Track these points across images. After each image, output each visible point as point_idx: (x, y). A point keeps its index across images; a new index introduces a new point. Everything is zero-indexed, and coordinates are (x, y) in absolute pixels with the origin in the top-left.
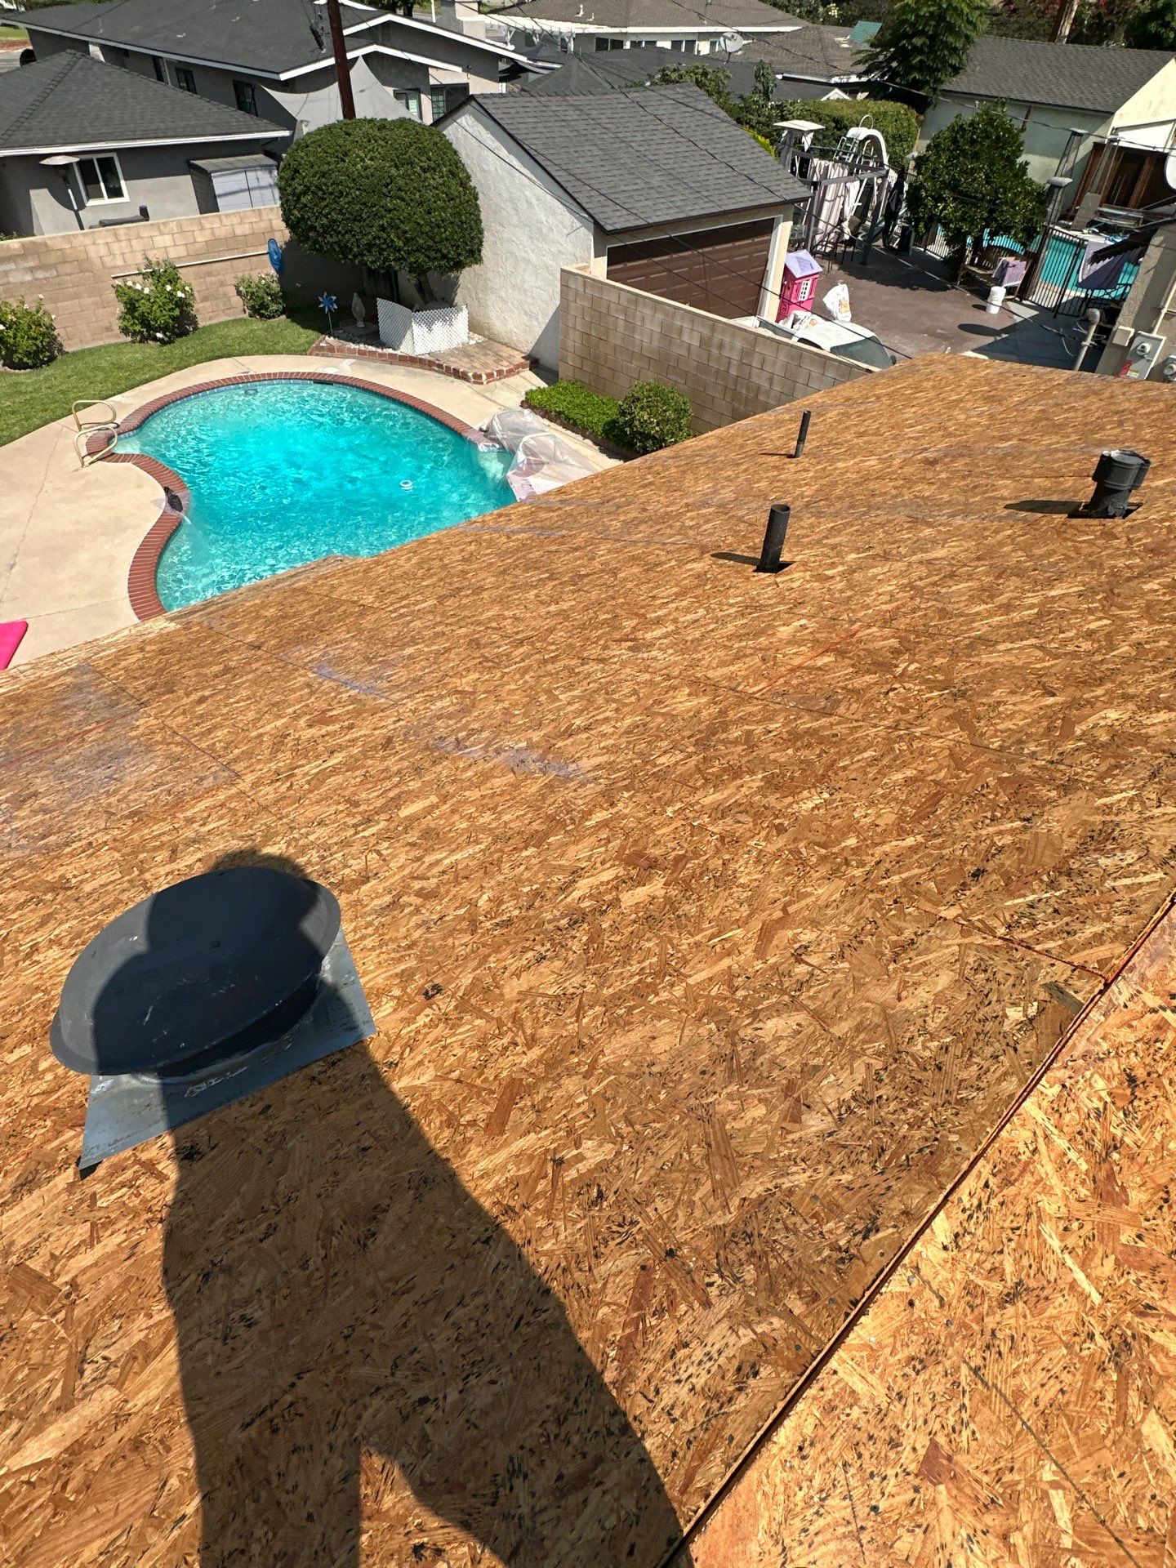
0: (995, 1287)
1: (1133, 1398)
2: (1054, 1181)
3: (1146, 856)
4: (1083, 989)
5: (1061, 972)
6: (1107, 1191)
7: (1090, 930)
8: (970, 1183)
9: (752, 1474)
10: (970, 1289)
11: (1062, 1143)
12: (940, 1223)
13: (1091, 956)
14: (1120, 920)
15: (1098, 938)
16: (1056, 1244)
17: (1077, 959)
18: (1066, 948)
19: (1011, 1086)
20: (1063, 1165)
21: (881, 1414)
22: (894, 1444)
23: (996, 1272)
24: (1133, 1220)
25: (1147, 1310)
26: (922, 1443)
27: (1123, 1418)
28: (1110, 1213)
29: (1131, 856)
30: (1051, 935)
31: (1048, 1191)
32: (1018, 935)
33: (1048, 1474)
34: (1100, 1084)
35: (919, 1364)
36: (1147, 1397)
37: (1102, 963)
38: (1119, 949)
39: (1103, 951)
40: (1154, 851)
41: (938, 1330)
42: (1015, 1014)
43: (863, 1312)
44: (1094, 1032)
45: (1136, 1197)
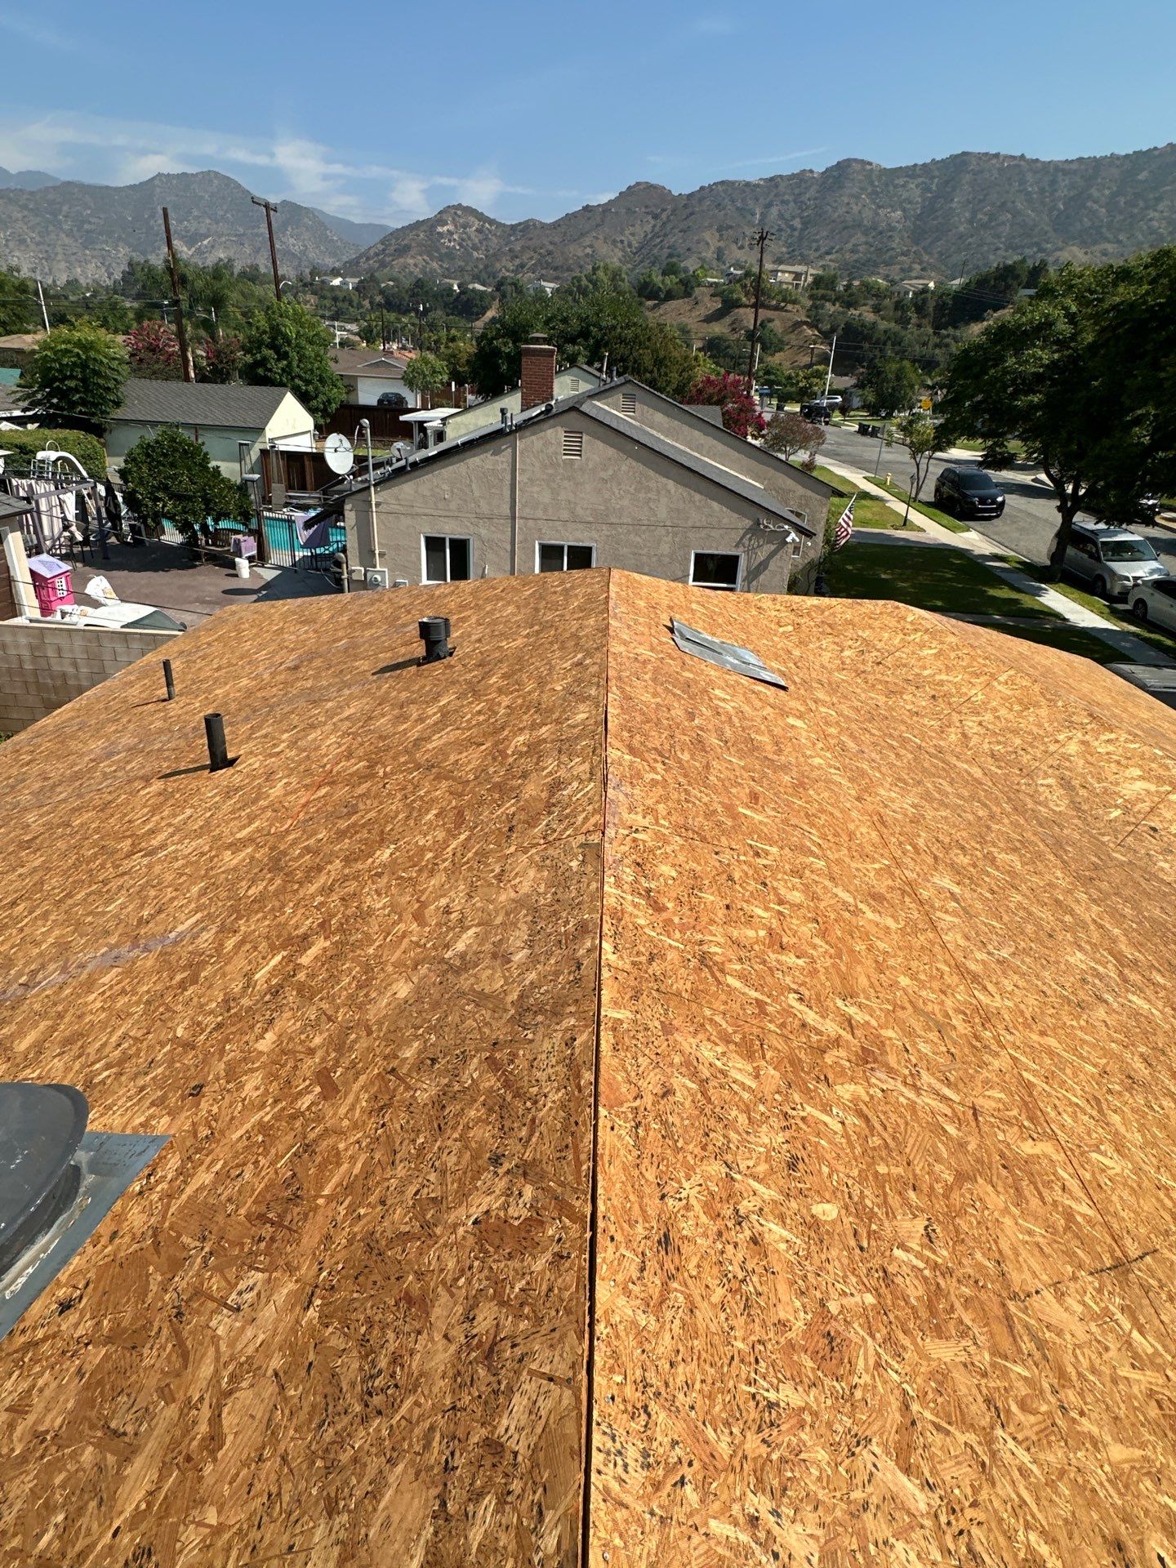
0: (643, 959)
1: (718, 974)
2: (636, 912)
3: (581, 781)
4: (595, 838)
5: (581, 839)
6: (659, 908)
7: (580, 818)
8: (606, 927)
9: (602, 1067)
10: (634, 964)
11: (629, 898)
12: (604, 944)
13: (589, 825)
14: (590, 808)
15: (586, 819)
16: (653, 934)
17: (584, 830)
18: (576, 829)
19: (594, 885)
20: (635, 905)
21: (635, 1021)
22: (646, 1029)
23: (638, 954)
24: (674, 914)
25: (701, 943)
26: (657, 1023)
27: (719, 983)
28: (665, 915)
29: (575, 784)
30: (565, 829)
31: (636, 916)
32: (551, 839)
33: (708, 1013)
34: (628, 870)
35: (635, 997)
36: (722, 971)
37: (595, 825)
38: (597, 817)
39: (593, 821)
40: (584, 777)
41: (633, 983)
42: (574, 864)
43: (600, 990)
44: (611, 852)
45: (670, 905)
